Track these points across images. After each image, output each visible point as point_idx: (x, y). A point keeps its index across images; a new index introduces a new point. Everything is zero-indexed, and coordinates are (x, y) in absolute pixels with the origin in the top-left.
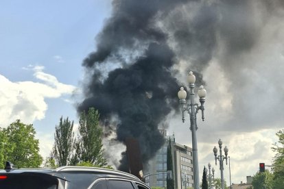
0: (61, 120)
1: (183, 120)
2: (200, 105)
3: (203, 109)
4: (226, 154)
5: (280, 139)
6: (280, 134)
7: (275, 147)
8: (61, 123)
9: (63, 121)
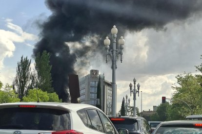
0: (22, 58)
1: (107, 61)
3: (121, 54)
5: (178, 81)
6: (179, 77)
9: (23, 59)
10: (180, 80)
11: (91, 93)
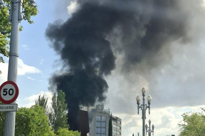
0: (39, 97)
1: (138, 113)
2: (148, 105)
3: (149, 108)
4: (153, 129)
5: (184, 119)
6: (184, 115)
7: (181, 124)
8: (39, 99)
9: (41, 97)
10: (185, 118)
11: (97, 127)
